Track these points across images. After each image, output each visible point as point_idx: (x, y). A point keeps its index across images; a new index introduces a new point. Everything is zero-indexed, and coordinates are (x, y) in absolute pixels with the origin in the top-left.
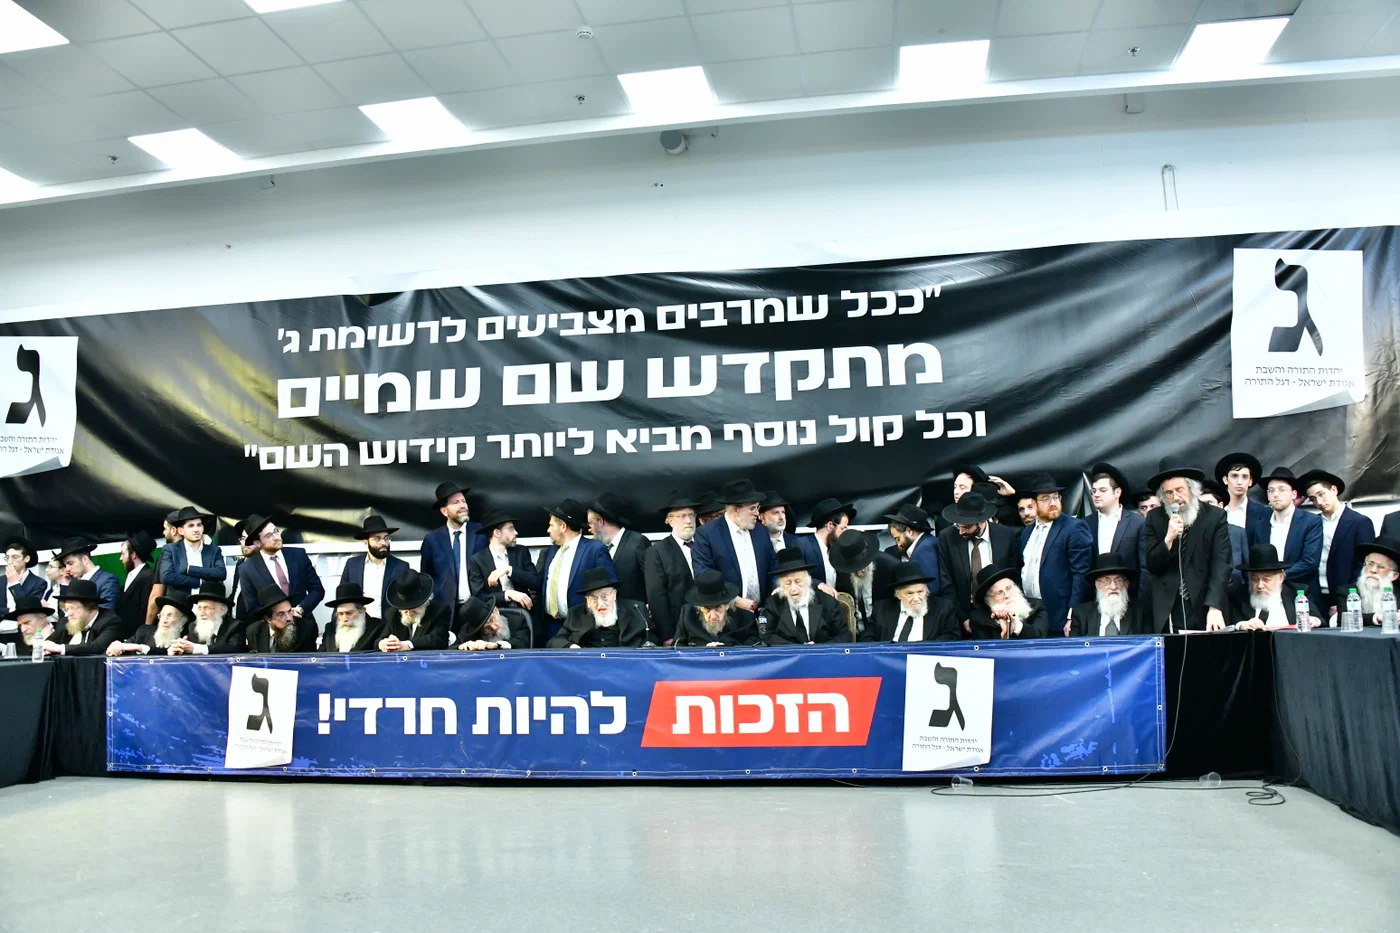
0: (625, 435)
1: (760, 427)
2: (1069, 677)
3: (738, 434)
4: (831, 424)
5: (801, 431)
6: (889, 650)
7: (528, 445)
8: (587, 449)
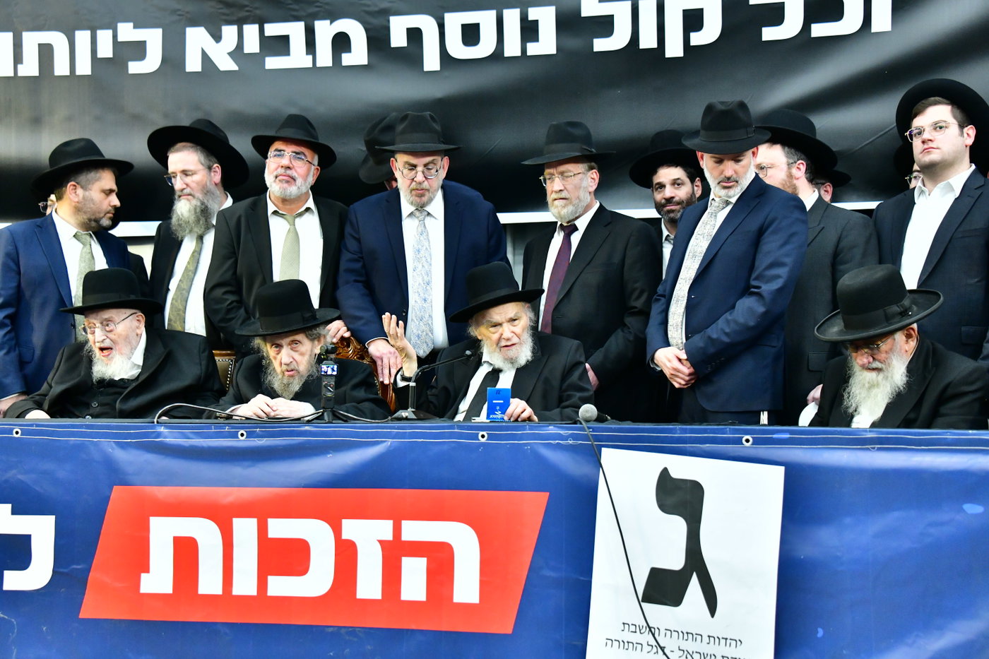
0: (217, 37)
1: (454, 21)
2: (959, 517)
3: (415, 35)
4: (582, 15)
5: (530, 30)
6: (566, 438)
7: (46, 52)
8: (151, 62)
